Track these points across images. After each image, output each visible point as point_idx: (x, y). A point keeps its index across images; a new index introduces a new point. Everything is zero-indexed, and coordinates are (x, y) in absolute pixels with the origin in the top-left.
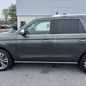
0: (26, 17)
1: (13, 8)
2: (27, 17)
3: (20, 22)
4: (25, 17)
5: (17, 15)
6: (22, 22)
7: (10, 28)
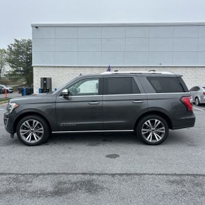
0: (52, 68)
1: (19, 47)
2: (54, 68)
3: (40, 79)
4: (50, 69)
5: (32, 65)
6: (45, 79)
7: (11, 93)
